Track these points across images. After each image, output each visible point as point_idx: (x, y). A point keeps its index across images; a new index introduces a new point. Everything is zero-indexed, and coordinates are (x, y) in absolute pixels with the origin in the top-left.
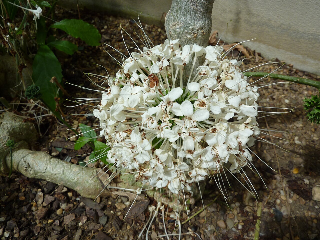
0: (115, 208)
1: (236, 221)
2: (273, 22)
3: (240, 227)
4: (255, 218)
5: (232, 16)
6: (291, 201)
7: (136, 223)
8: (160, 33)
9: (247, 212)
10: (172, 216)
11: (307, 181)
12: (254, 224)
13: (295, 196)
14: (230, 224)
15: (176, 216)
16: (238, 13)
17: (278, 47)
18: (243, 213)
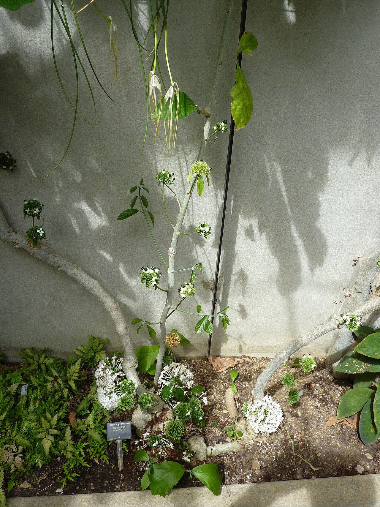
0: (248, 450)
1: (282, 435)
2: (256, 345)
3: (284, 436)
4: (286, 431)
5: (238, 347)
6: (293, 420)
7: (257, 450)
8: (207, 363)
9: (284, 431)
10: (265, 443)
11: (295, 411)
12: (287, 433)
13: (294, 418)
14: (281, 437)
15: (266, 442)
16: (240, 346)
17: (261, 353)
18: (283, 432)
